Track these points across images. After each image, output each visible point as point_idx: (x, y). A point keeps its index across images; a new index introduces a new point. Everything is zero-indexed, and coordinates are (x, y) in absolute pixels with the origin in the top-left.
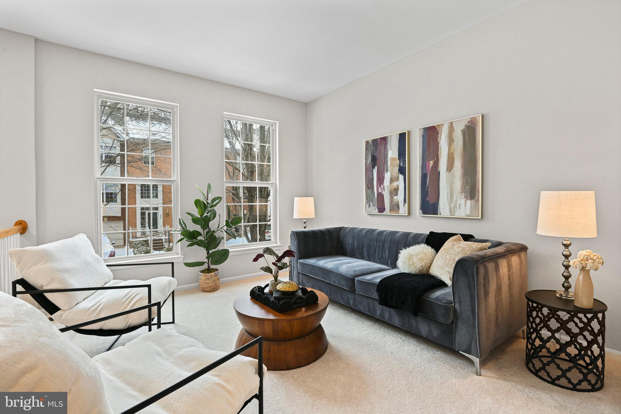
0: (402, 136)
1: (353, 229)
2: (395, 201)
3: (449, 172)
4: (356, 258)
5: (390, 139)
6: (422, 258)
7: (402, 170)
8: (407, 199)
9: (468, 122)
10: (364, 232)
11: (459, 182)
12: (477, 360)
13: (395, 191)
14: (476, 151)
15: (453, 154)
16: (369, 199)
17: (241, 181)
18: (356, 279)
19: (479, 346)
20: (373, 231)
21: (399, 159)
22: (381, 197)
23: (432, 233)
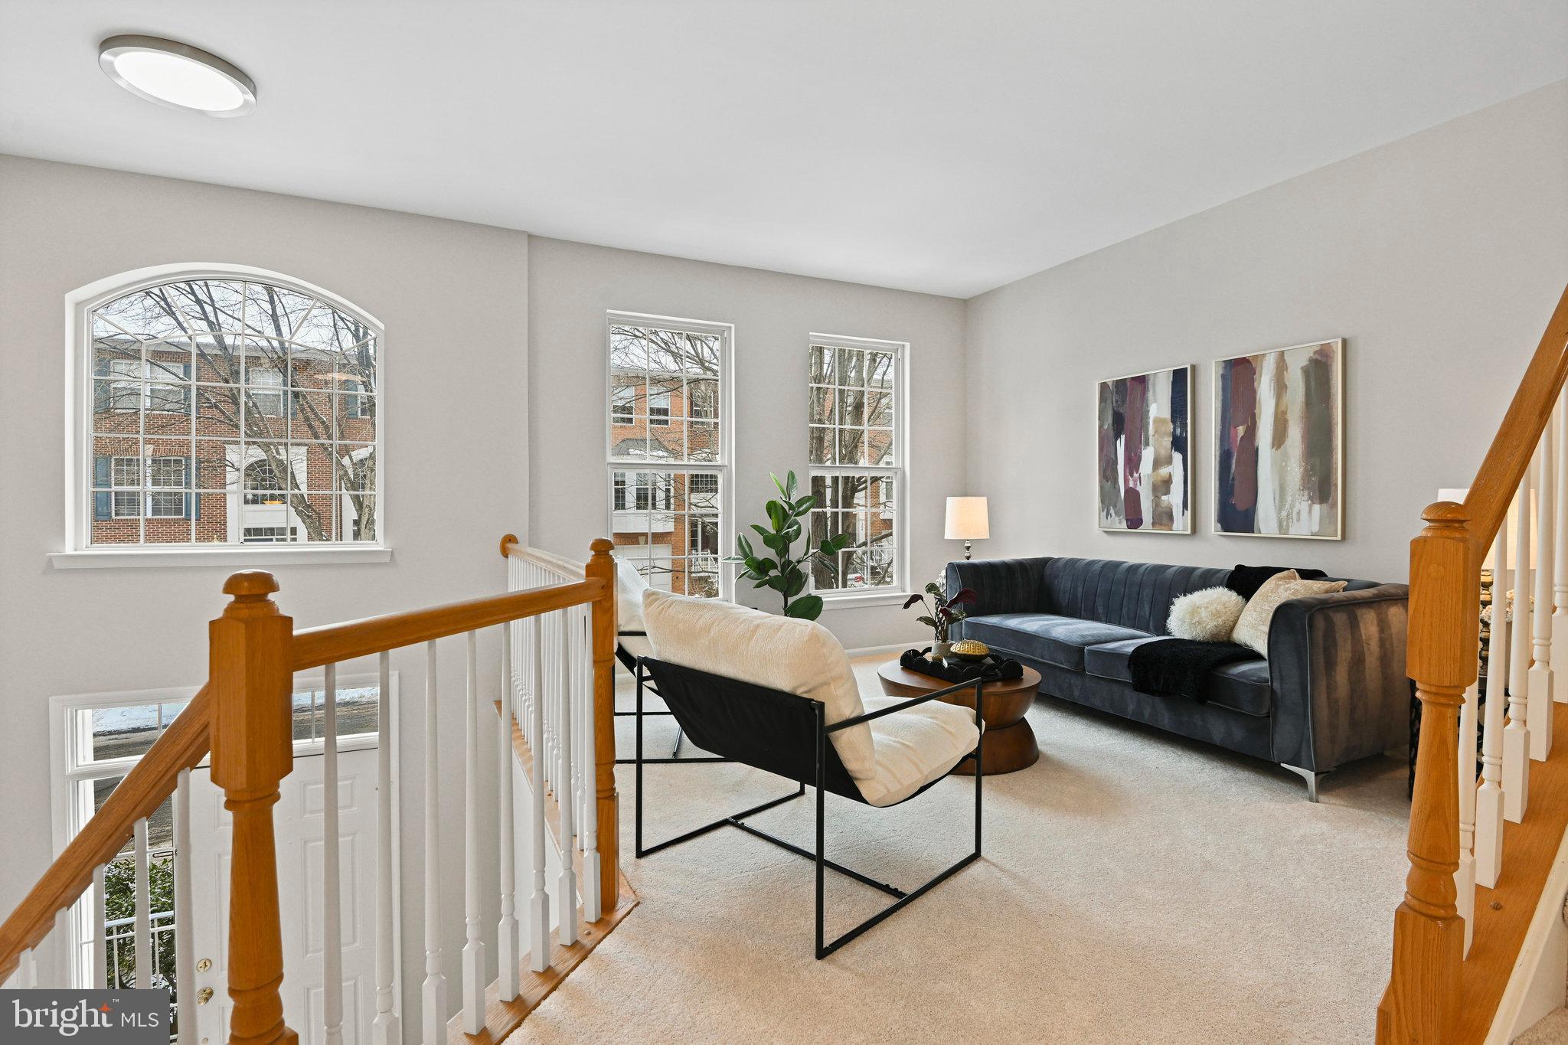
0: (1179, 377)
1: (1072, 562)
2: (1164, 505)
3: (1277, 449)
4: (1080, 617)
5: (1154, 381)
6: (1217, 611)
7: (1179, 444)
8: (1191, 501)
9: (1315, 353)
10: (1097, 567)
11: (1297, 469)
12: (1310, 776)
13: (1163, 486)
14: (1332, 409)
15: (1284, 413)
16: (1107, 499)
17: (837, 464)
18: (1086, 648)
19: (1315, 751)
20: (1118, 564)
21: (1173, 421)
22: (1133, 496)
23: (1240, 568)
